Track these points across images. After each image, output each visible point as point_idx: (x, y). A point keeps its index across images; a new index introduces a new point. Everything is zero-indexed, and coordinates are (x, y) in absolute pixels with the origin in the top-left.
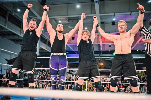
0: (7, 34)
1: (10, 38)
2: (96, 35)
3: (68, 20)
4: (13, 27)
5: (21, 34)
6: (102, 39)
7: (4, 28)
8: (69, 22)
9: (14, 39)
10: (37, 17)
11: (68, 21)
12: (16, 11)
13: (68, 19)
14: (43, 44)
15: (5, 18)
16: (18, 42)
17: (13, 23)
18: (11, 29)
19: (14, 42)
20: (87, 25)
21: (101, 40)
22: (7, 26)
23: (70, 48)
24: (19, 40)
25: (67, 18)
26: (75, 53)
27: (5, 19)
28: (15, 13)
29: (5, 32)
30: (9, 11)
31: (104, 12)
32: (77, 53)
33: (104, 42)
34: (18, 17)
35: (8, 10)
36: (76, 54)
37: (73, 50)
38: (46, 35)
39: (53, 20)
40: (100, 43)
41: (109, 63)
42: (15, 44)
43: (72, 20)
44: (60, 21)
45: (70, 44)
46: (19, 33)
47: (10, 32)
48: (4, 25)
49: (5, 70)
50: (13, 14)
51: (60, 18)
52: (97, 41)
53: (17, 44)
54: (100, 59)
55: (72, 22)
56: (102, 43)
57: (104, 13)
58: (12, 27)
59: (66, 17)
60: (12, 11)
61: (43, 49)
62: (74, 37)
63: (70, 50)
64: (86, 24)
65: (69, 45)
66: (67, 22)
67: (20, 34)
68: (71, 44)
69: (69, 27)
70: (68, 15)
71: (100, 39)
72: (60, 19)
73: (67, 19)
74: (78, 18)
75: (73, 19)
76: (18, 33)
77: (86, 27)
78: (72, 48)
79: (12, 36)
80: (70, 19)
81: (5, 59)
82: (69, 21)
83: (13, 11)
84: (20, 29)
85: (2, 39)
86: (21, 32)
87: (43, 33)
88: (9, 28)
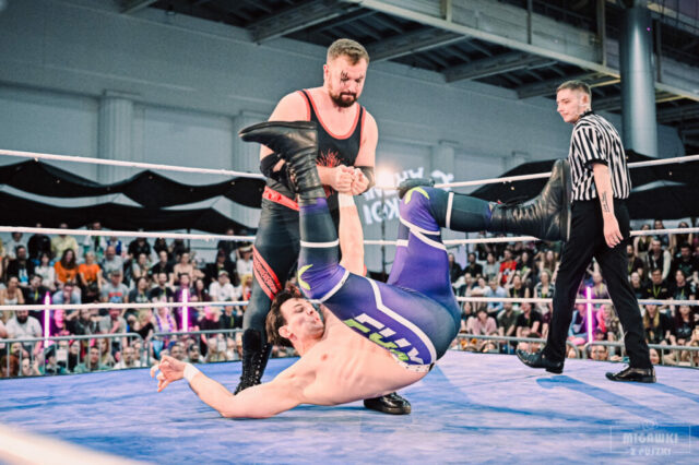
0: (464, 58)
1: (485, 75)
4: (481, 13)
5: (534, 37)
7: (440, 32)
9: (510, 73)
14: (679, 70)
18: (477, 28)
19: (511, 93)
22: (449, 17)
24: (537, 76)
29: (453, 47)
38: (686, 15)
42: (521, 103)
46: (524, 36)
48: (437, 13)
53: (528, 97)
58: (477, 14)
61: (686, 102)
67: (529, 42)
76: (517, 39)
79: (491, 63)
84: (523, 14)
85: (448, 86)
86: (533, 29)
87: (663, 5)
88: (463, 24)
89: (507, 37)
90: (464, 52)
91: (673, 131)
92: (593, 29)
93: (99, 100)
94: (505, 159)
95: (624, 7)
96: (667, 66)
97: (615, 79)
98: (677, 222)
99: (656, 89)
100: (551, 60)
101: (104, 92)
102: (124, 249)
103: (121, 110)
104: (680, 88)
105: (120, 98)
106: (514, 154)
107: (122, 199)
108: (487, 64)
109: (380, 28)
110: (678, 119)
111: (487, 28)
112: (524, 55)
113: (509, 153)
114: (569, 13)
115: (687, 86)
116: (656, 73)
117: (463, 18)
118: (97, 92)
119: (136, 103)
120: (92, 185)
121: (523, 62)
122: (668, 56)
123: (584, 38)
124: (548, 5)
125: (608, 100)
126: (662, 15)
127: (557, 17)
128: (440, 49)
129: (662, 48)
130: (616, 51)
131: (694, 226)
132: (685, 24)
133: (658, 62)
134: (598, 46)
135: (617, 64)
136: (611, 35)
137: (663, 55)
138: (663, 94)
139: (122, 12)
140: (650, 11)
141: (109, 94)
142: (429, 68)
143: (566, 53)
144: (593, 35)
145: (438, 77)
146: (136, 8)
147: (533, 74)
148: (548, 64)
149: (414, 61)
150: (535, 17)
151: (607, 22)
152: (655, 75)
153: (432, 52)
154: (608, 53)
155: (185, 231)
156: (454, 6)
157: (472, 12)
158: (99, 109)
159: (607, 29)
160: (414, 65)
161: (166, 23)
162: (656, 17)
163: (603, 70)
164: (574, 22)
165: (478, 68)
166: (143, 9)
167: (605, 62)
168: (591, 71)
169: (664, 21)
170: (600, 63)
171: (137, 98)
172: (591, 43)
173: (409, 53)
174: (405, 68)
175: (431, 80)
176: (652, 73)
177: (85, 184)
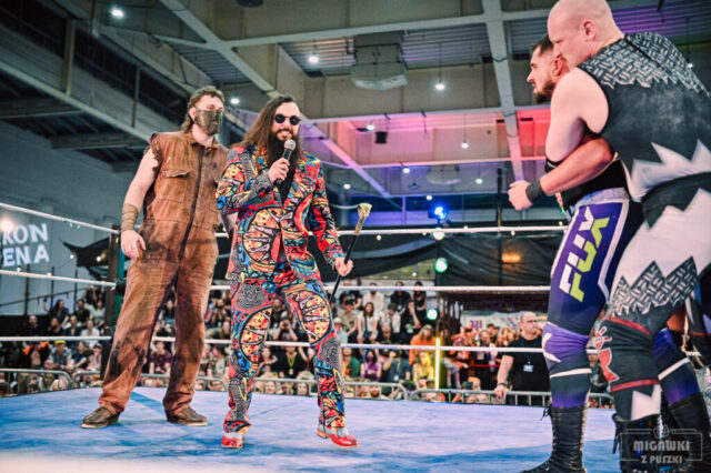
1: (89, 148)
2: (495, 120)
3: (351, 49)
4: (96, 94)
5: (137, 123)
6: (518, 134)
7: (56, 102)
8: (355, 57)
9: (110, 149)
10: (204, 42)
11: (352, 57)
12: (107, 20)
13: (352, 45)
15: (60, 52)
17: (96, 74)
18: (91, 105)
19: (108, 166)
20: (443, 69)
21: (517, 139)
22: (68, 92)
23: (367, 183)
25: (346, 38)
26: (397, 205)
27: (58, 59)
28: (104, 27)
29: (64, 118)
30: (75, 22)
31: (525, 4)
32: (404, 208)
33: (533, 148)
34: (116, 44)
35: (72, 16)
36: (400, 210)
37: (386, 195)
39: (282, 51)
40: (512, 154)
41: (543, 252)
42: (114, 175)
43: (373, 50)
44: (314, 54)
45: (369, 163)
46: (128, 119)
47: (87, 117)
48: (57, 86)
49: (67, 293)
50: (95, 34)
51: (315, 41)
52: (499, 144)
53: (122, 171)
54: (499, 235)
55: (374, 60)
56: (523, 155)
57: (525, 9)
58: (93, 94)
59: (341, 36)
60: (91, 20)
62: (384, 130)
63: (371, 195)
64: (440, 66)
65: (364, 169)
66: (350, 60)
67: (133, 126)
68: (374, 163)
69: (360, 83)
70: (347, 26)
71: (509, 139)
72: (315, 46)
73: (347, 43)
74: (402, 39)
75: (377, 45)
76: (122, 121)
77: (440, 82)
78: (380, 184)
79: (96, 139)
80: (360, 45)
81: (66, 245)
82: (355, 54)
83: (94, 21)
84: (130, 101)
85: (54, 152)
86: (137, 116)
87: (237, 117)
88: (80, 100)
89: (116, 118)
106: (105, 217)
108: (92, 138)
111: (100, 108)
112: (125, 135)
113: (101, 217)
114: (166, 109)
121: (123, 141)
124: (150, 99)
127: (157, 110)
128: (52, 118)
142: (39, 134)
145: (46, 142)
147: (129, 154)
150: (139, 106)
153: (43, 119)
156: (73, 83)
157: (90, 92)
164: (169, 117)
165: (83, 141)
173: (24, 116)
174: (17, 130)
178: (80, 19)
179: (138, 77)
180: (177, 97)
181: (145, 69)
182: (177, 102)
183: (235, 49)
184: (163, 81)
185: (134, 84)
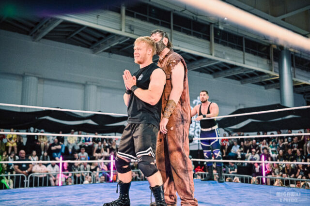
0: (220, 69)
1: (231, 75)
4: (226, 53)
5: (246, 62)
7: (210, 60)
9: (238, 75)
15: (209, 39)
16: (247, 80)
17: (225, 44)
18: (224, 58)
19: (239, 82)
22: (213, 54)
24: (247, 75)
27: (208, 42)
28: (224, 25)
29: (216, 65)
30: (213, 25)
35: (211, 23)
42: (242, 86)
46: (242, 61)
48: (209, 53)
50: (221, 28)
53: (245, 83)
58: (224, 53)
67: (244, 63)
76: (241, 63)
79: (231, 71)
84: (242, 53)
85: (214, 80)
86: (245, 58)
88: (219, 57)
89: (235, 61)
90: (220, 67)
91: (301, 96)
92: (269, 58)
93: (85, 85)
94: (236, 107)
95: (280, 50)
96: (298, 71)
97: (277, 76)
98: (298, 131)
99: (293, 80)
100: (252, 70)
101: (87, 82)
102: (91, 140)
103: (93, 89)
104: (304, 80)
105: (92, 85)
106: (240, 105)
107: (90, 122)
108: (228, 71)
109: (188, 58)
110: (303, 91)
111: (228, 59)
112: (242, 68)
113: (238, 104)
114: (260, 52)
115: (306, 79)
116: (293, 74)
117: (219, 55)
118: (84, 82)
119: (98, 87)
120: (79, 117)
121: (242, 70)
122: (298, 68)
123: (265, 61)
124: (251, 50)
125: (275, 84)
126: (295, 53)
127: (255, 54)
128: (211, 66)
129: (296, 65)
130: (277, 66)
131: (305, 132)
132: (304, 56)
133: (294, 70)
134: (270, 64)
135: (278, 71)
136: (275, 60)
137: (296, 67)
138: (297, 82)
139: (94, 53)
140: (290, 51)
141: (88, 83)
142: (207, 73)
143: (258, 67)
144: (269, 60)
145: (210, 76)
146: (99, 52)
148: (252, 71)
149: (201, 70)
150: (246, 54)
151: (274, 56)
152: (293, 75)
153: (208, 67)
154: (275, 67)
155: (114, 134)
156: (215, 50)
157: (222, 52)
158: (84, 89)
159: (274, 58)
160: (201, 72)
161: (109, 57)
162: (293, 53)
163: (273, 73)
164: (261, 56)
165: (225, 73)
166: (100, 53)
167: (273, 70)
168: (268, 74)
169: (296, 55)
170: (271, 70)
171: (99, 85)
172: (268, 63)
173: (199, 68)
174: (197, 73)
175: (208, 77)
176: (291, 74)
177: (77, 116)
178: (214, 24)
179: (244, 41)
180: (264, 46)
181: (247, 37)
182: (265, 48)
183: (283, 20)
184: (256, 41)
185: (242, 45)
